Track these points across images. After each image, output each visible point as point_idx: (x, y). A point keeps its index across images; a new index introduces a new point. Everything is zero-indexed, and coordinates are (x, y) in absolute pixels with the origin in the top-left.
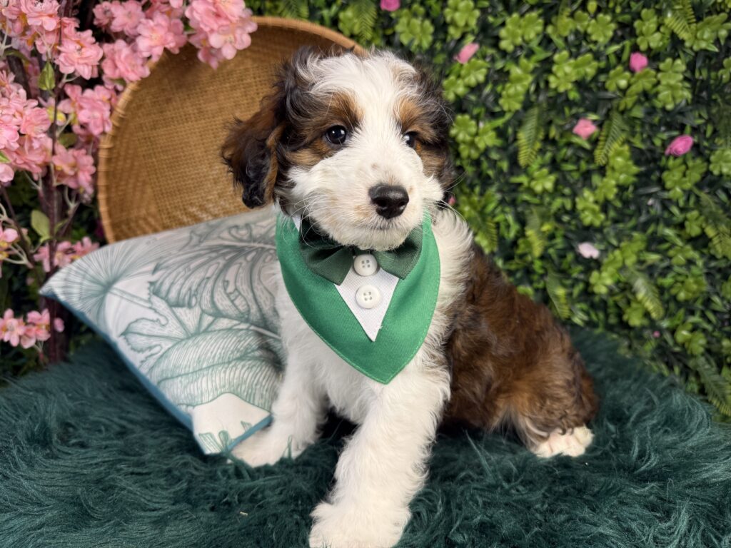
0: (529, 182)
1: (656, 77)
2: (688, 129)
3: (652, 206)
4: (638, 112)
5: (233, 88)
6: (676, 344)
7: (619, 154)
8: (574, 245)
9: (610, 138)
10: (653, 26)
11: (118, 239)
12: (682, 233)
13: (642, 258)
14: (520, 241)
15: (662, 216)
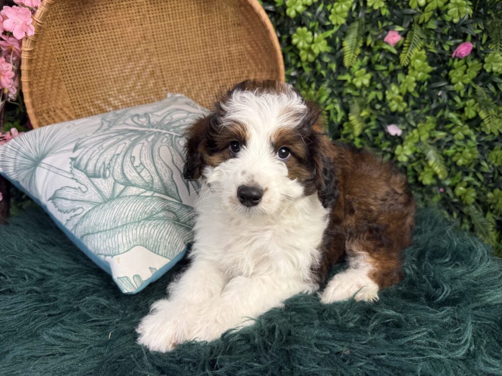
0: (352, 80)
2: (469, 38)
3: (440, 96)
4: (433, 25)
6: (455, 196)
7: (418, 57)
8: (384, 126)
9: (412, 44)
11: (40, 125)
12: (462, 116)
13: (432, 135)
14: (345, 124)
15: (447, 104)
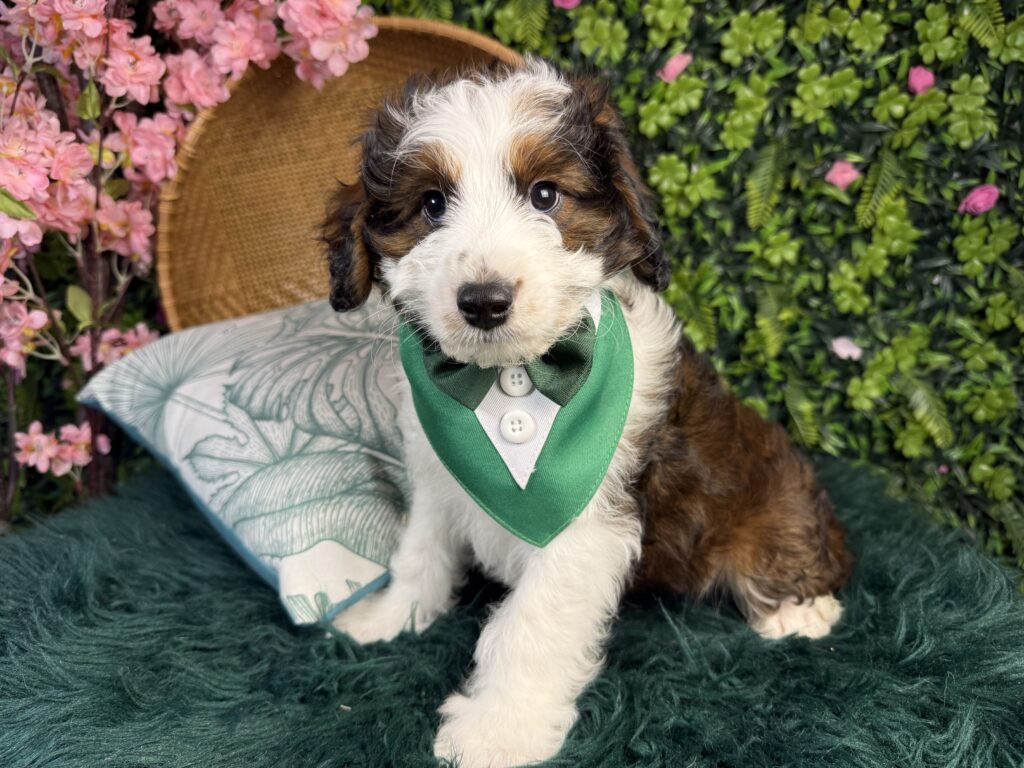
0: (763, 251)
1: (946, 100)
2: (992, 176)
3: (938, 286)
4: (920, 152)
5: (346, 117)
6: (971, 483)
7: (891, 211)
8: (826, 341)
9: (879, 188)
10: (943, 28)
11: (184, 325)
12: (982, 325)
13: (923, 360)
14: (749, 334)
15: (953, 301)
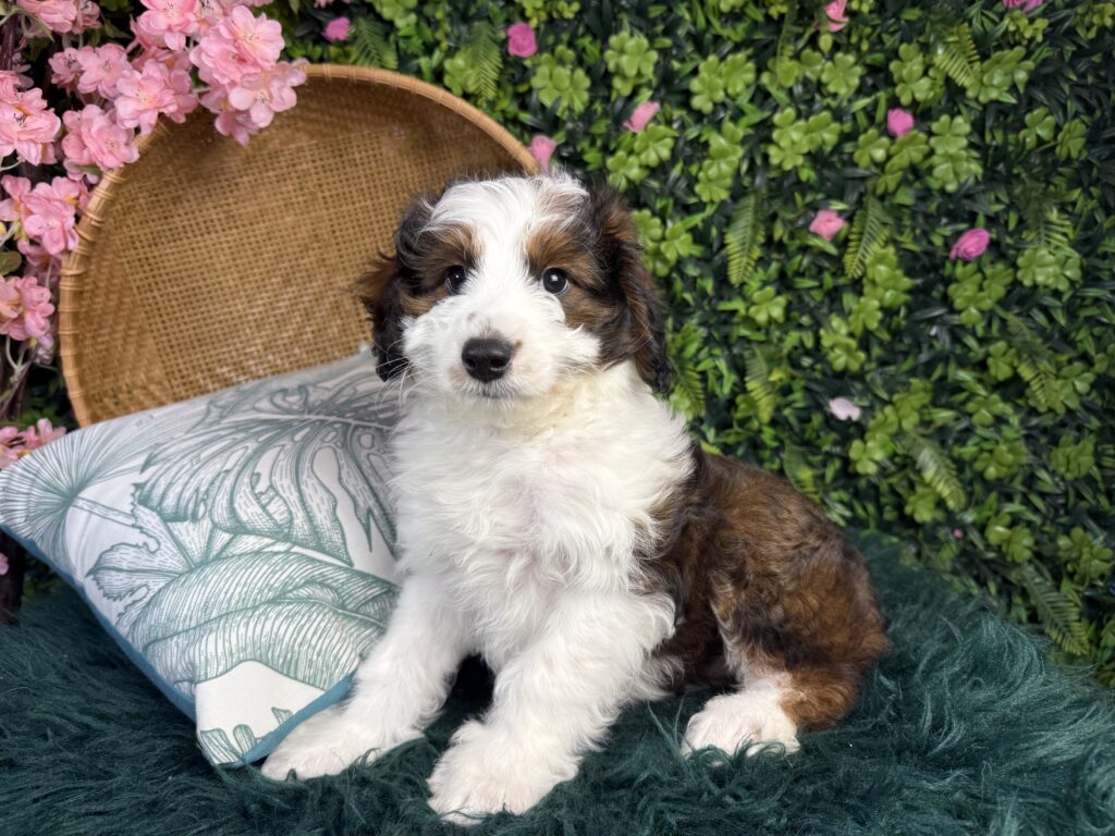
0: (747, 309)
1: (927, 143)
2: (981, 220)
3: (936, 337)
4: (905, 197)
5: (281, 179)
6: (988, 547)
7: (881, 260)
8: (821, 401)
9: (866, 236)
10: (918, 69)
11: (95, 419)
12: (984, 376)
13: (927, 418)
14: (739, 399)
15: (953, 353)
